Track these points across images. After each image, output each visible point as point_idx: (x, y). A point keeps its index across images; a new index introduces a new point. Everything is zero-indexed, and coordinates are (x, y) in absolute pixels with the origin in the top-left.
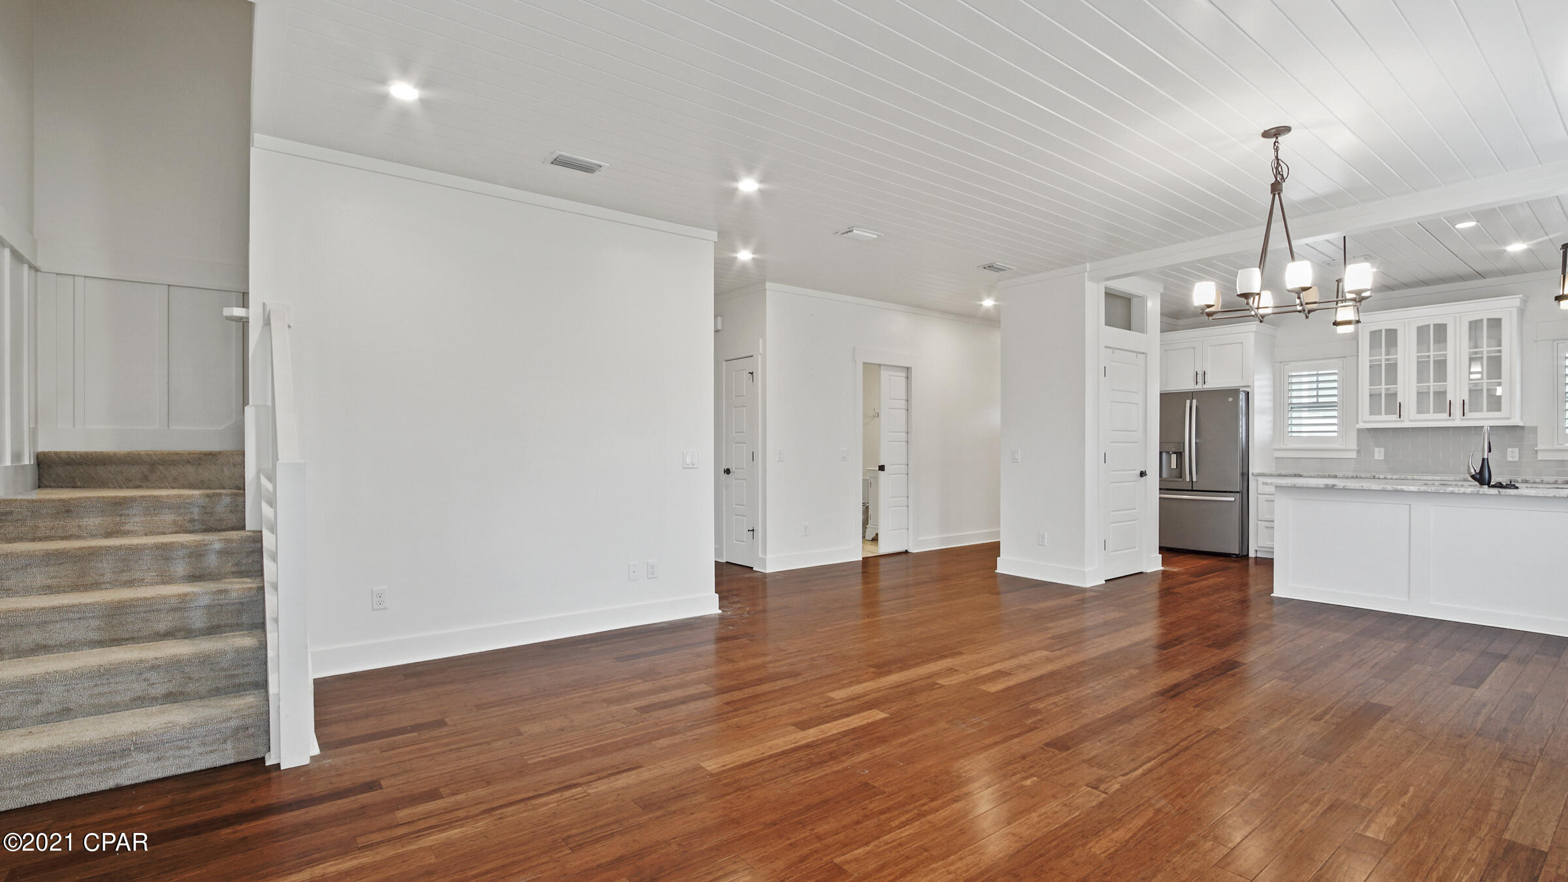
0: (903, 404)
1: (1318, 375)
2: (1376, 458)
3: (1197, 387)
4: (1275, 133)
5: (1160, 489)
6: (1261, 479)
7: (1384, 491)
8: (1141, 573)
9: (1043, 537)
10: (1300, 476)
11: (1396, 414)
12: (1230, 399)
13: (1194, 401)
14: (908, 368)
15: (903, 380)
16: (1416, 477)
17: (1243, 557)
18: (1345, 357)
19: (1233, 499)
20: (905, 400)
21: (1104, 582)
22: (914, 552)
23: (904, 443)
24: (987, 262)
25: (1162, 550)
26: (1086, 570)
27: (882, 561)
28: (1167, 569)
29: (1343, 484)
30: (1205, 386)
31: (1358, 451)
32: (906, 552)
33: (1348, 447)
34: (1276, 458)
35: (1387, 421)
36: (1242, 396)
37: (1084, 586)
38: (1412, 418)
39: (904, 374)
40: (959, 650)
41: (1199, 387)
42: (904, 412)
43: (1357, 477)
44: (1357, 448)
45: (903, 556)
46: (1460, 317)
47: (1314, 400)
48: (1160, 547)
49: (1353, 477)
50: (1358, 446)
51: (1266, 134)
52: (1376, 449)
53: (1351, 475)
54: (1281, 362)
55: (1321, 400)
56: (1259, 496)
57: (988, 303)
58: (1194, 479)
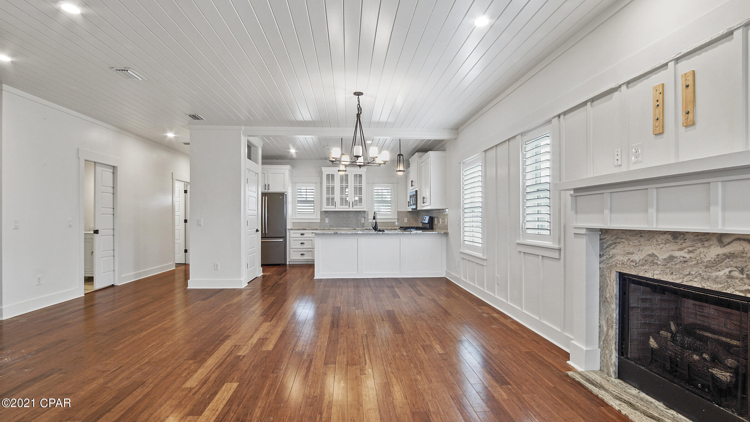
0: (111, 190)
1: (306, 189)
2: (326, 222)
3: (265, 191)
4: (358, 94)
5: (261, 237)
6: (291, 231)
7: (352, 234)
8: (257, 277)
9: (217, 265)
10: (305, 229)
11: (334, 206)
12: (281, 197)
13: (266, 197)
14: (114, 167)
15: (111, 174)
16: (342, 229)
17: (285, 265)
18: (316, 183)
19: (282, 240)
20: (112, 187)
21: (248, 284)
22: (119, 285)
23: (111, 215)
24: (193, 113)
25: (263, 265)
26: (242, 279)
27: (98, 294)
28: (264, 274)
29: (323, 232)
30: (269, 191)
31: (321, 219)
32: (113, 286)
33: (317, 218)
34: (293, 222)
35: (331, 208)
36: (285, 195)
37: (242, 288)
38: (339, 208)
39: (111, 171)
40: (227, 333)
41: (266, 191)
42: (111, 195)
43: (324, 229)
44: (320, 218)
45: (112, 289)
46: (352, 173)
47: (305, 199)
48: (261, 264)
49: (323, 229)
50: (320, 217)
51: (355, 94)
52: (326, 219)
53: (322, 229)
54: (294, 183)
55: (307, 199)
56: (290, 238)
57: (170, 135)
58: (266, 232)
